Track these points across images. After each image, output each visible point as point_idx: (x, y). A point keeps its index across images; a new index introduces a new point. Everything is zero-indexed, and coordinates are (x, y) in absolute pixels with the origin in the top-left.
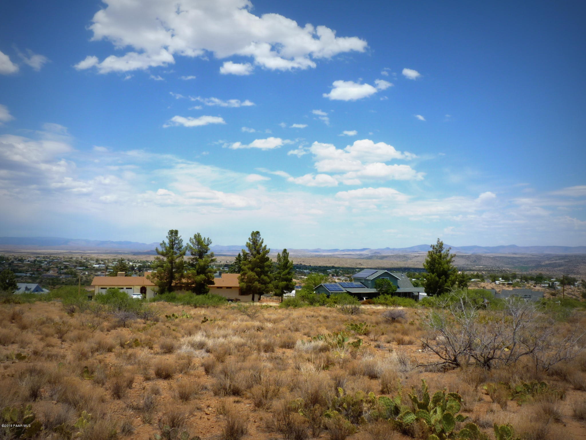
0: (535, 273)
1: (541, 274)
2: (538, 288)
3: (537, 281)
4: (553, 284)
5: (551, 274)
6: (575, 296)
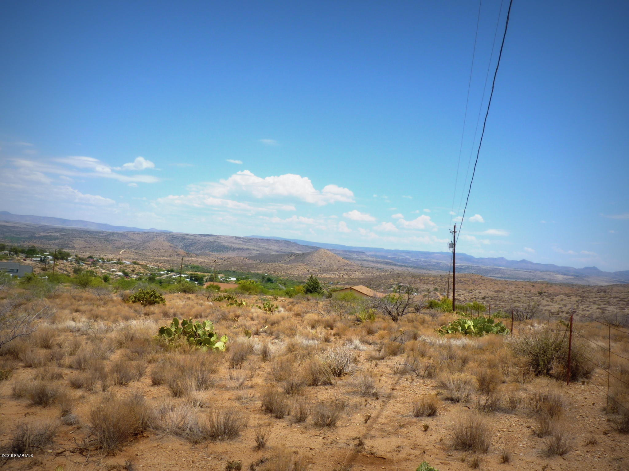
0: (27, 245)
1: (33, 247)
2: (28, 261)
3: (28, 254)
4: (45, 257)
5: (45, 247)
6: (66, 271)
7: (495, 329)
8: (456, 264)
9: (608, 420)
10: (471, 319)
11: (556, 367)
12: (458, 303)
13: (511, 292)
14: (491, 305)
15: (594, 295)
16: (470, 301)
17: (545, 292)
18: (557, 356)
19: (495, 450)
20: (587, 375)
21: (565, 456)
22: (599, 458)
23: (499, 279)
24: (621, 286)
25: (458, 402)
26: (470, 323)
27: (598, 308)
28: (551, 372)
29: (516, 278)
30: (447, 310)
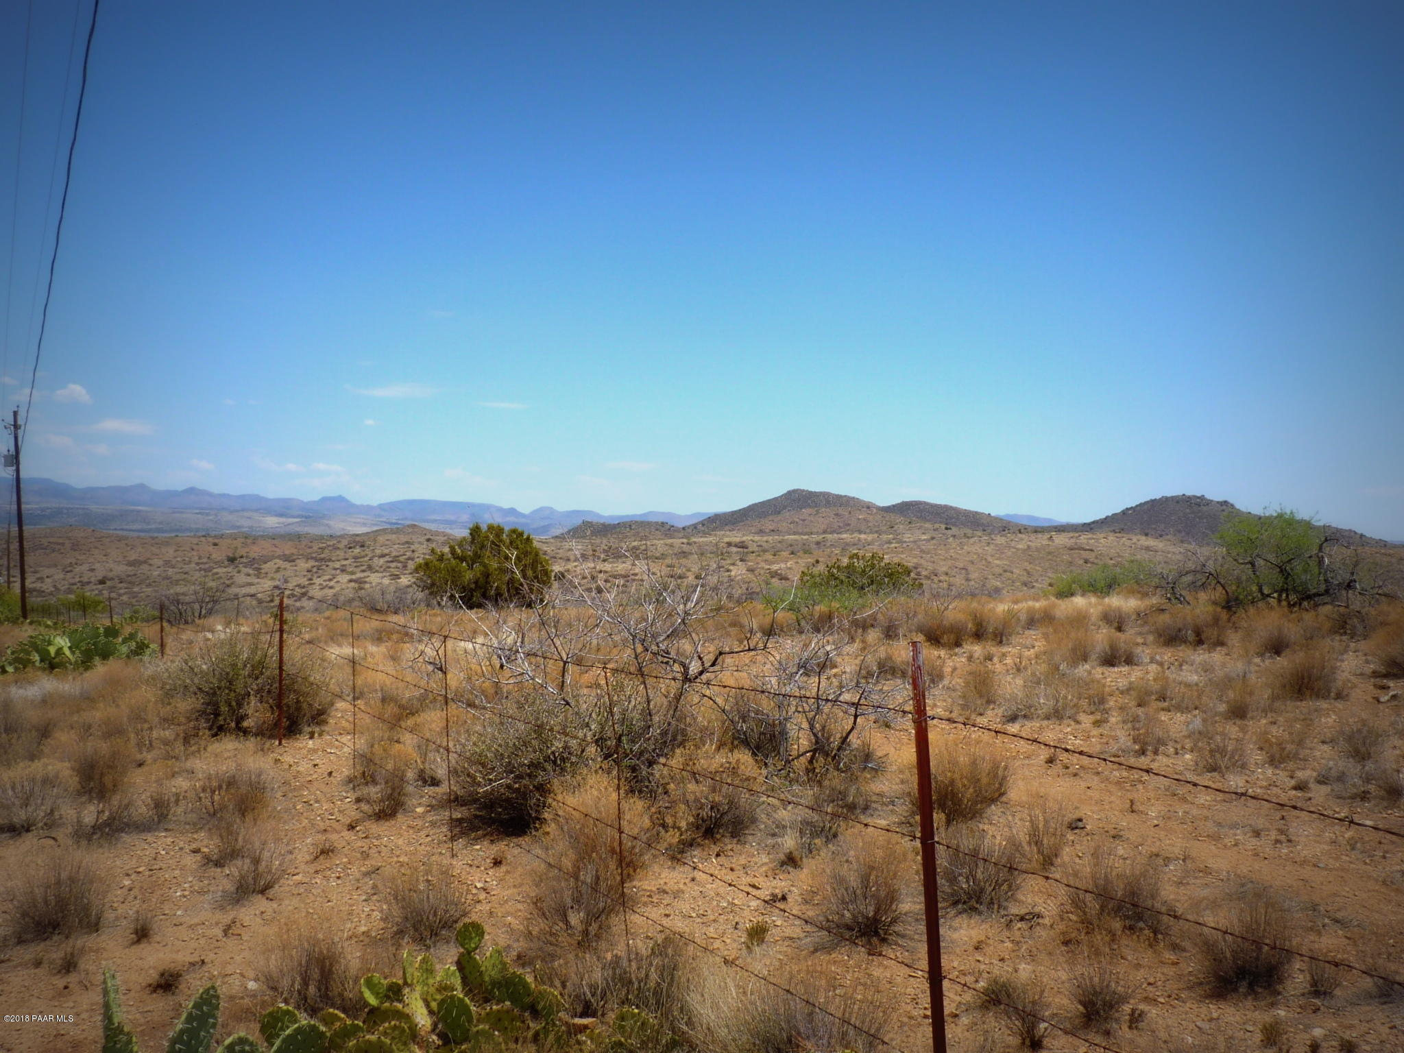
7: (124, 649)
8: (23, 506)
9: (358, 800)
10: (64, 632)
11: (256, 712)
12: (39, 599)
13: (167, 563)
14: (120, 595)
15: (341, 554)
16: (69, 591)
17: (242, 557)
18: (255, 687)
19: (117, 919)
20: (319, 717)
21: (271, 893)
22: (338, 878)
23: (136, 534)
24: (393, 532)
25: (28, 830)
26: (62, 642)
27: (351, 581)
28: (245, 724)
29: (177, 530)
30: (8, 619)
